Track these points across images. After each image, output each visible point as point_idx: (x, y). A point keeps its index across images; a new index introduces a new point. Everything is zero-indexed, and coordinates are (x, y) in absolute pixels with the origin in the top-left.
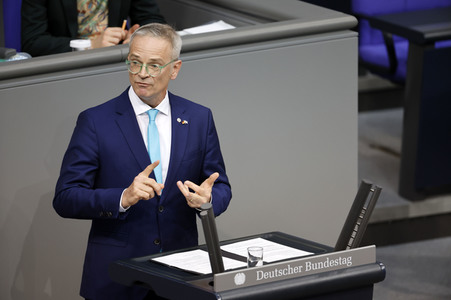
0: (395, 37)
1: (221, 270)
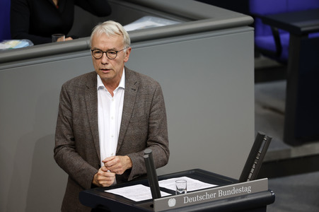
0: (280, 31)
1: (159, 196)
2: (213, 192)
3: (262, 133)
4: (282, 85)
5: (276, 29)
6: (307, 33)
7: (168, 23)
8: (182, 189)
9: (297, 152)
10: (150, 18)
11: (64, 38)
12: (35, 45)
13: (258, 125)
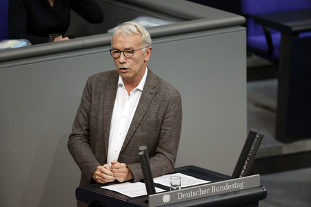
0: (272, 30)
1: (154, 192)
2: (206, 188)
3: (253, 130)
4: (273, 84)
5: (268, 29)
6: (298, 33)
7: (163, 23)
8: (176, 186)
9: (288, 149)
10: (145, 18)
11: (61, 38)
12: (32, 44)
13: (250, 123)
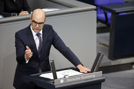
0: (107, 12)
1: (57, 78)
2: (79, 77)
3: (100, 52)
9: (114, 63)
